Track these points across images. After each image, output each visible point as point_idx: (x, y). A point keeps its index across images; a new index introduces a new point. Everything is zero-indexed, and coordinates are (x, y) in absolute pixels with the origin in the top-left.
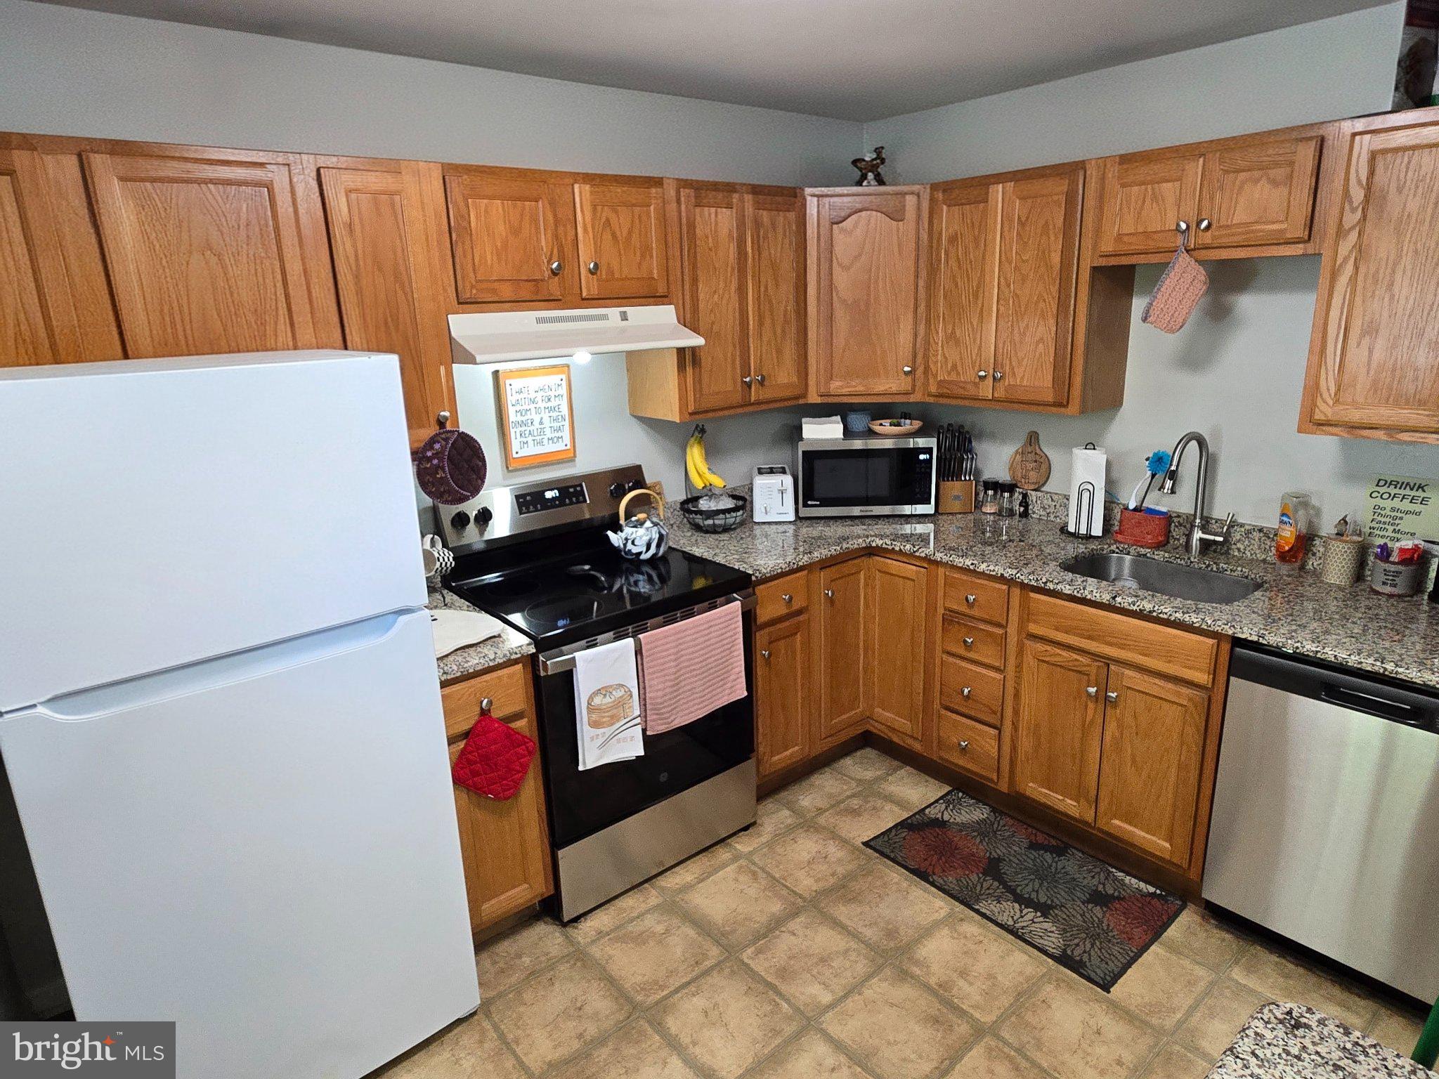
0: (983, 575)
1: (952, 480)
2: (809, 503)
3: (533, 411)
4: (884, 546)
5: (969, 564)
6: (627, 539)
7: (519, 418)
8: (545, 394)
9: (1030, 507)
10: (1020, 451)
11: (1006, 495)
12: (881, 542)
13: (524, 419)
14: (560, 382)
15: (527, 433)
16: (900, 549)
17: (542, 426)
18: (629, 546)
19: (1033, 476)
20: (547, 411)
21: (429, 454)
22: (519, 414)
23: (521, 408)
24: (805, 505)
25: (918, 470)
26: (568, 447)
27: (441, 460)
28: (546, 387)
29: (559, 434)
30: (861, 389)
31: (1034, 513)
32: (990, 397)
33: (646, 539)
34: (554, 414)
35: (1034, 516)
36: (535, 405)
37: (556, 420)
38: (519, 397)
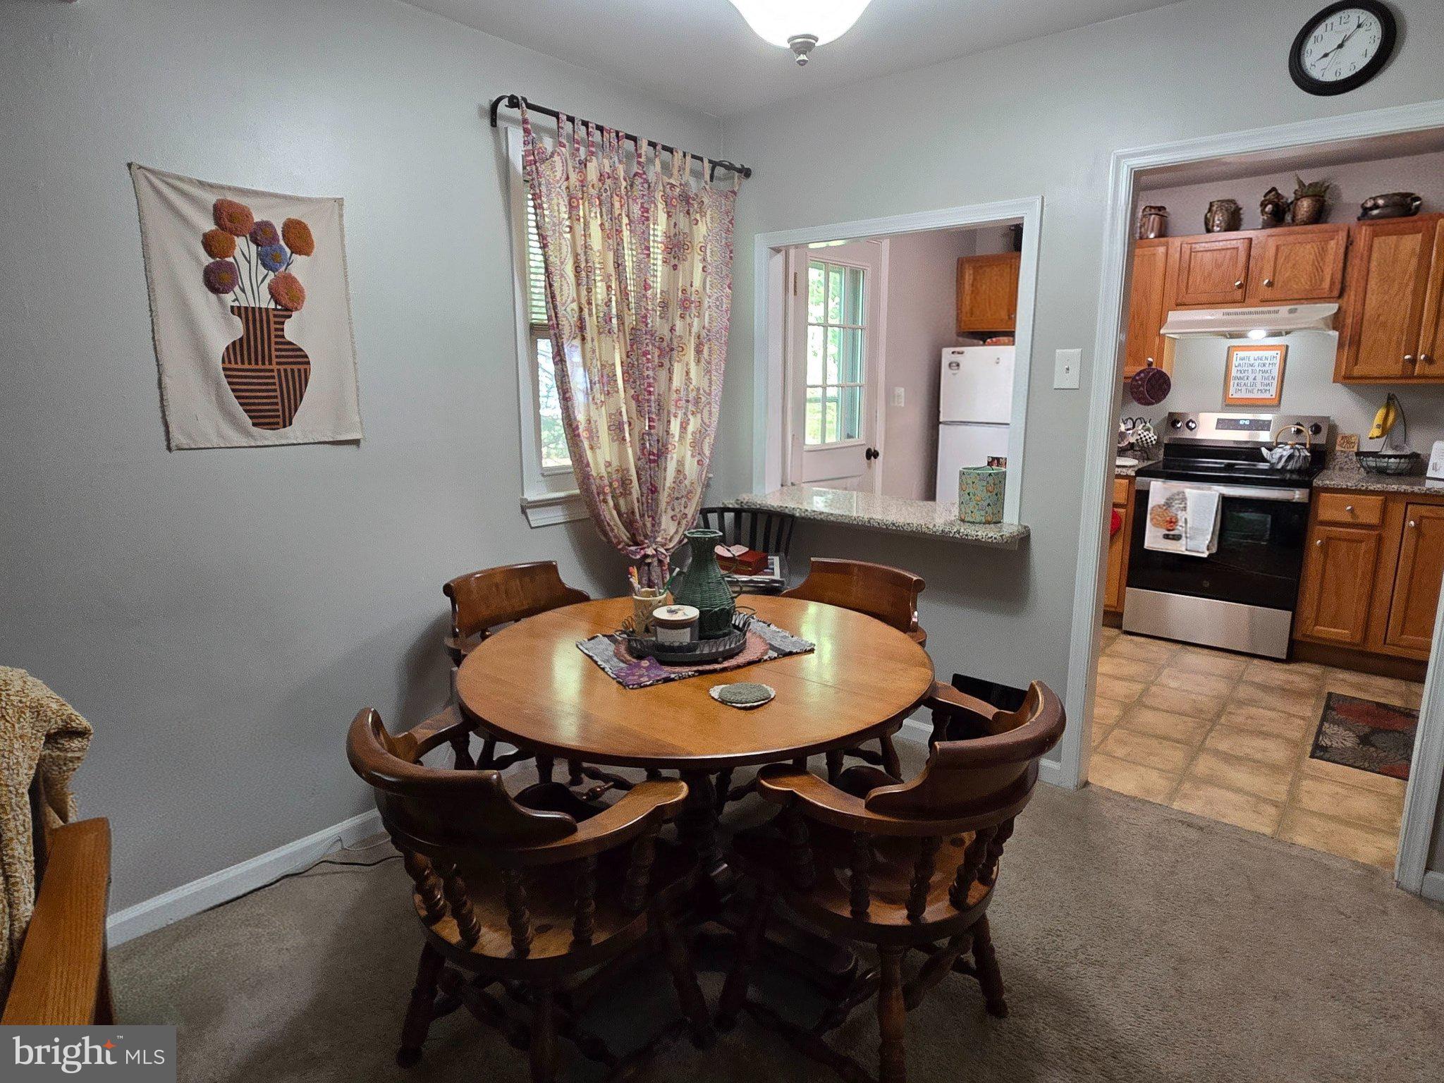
3: (1250, 371)
7: (1239, 375)
8: (1261, 362)
13: (1242, 375)
14: (1275, 356)
15: (1242, 384)
17: (1255, 381)
20: (1261, 372)
21: (1137, 378)
22: (1240, 372)
23: (1243, 369)
26: (1274, 397)
27: (1143, 382)
28: (1263, 358)
29: (1268, 388)
34: (1266, 375)
36: (1252, 368)
37: (1268, 379)
38: (1241, 362)
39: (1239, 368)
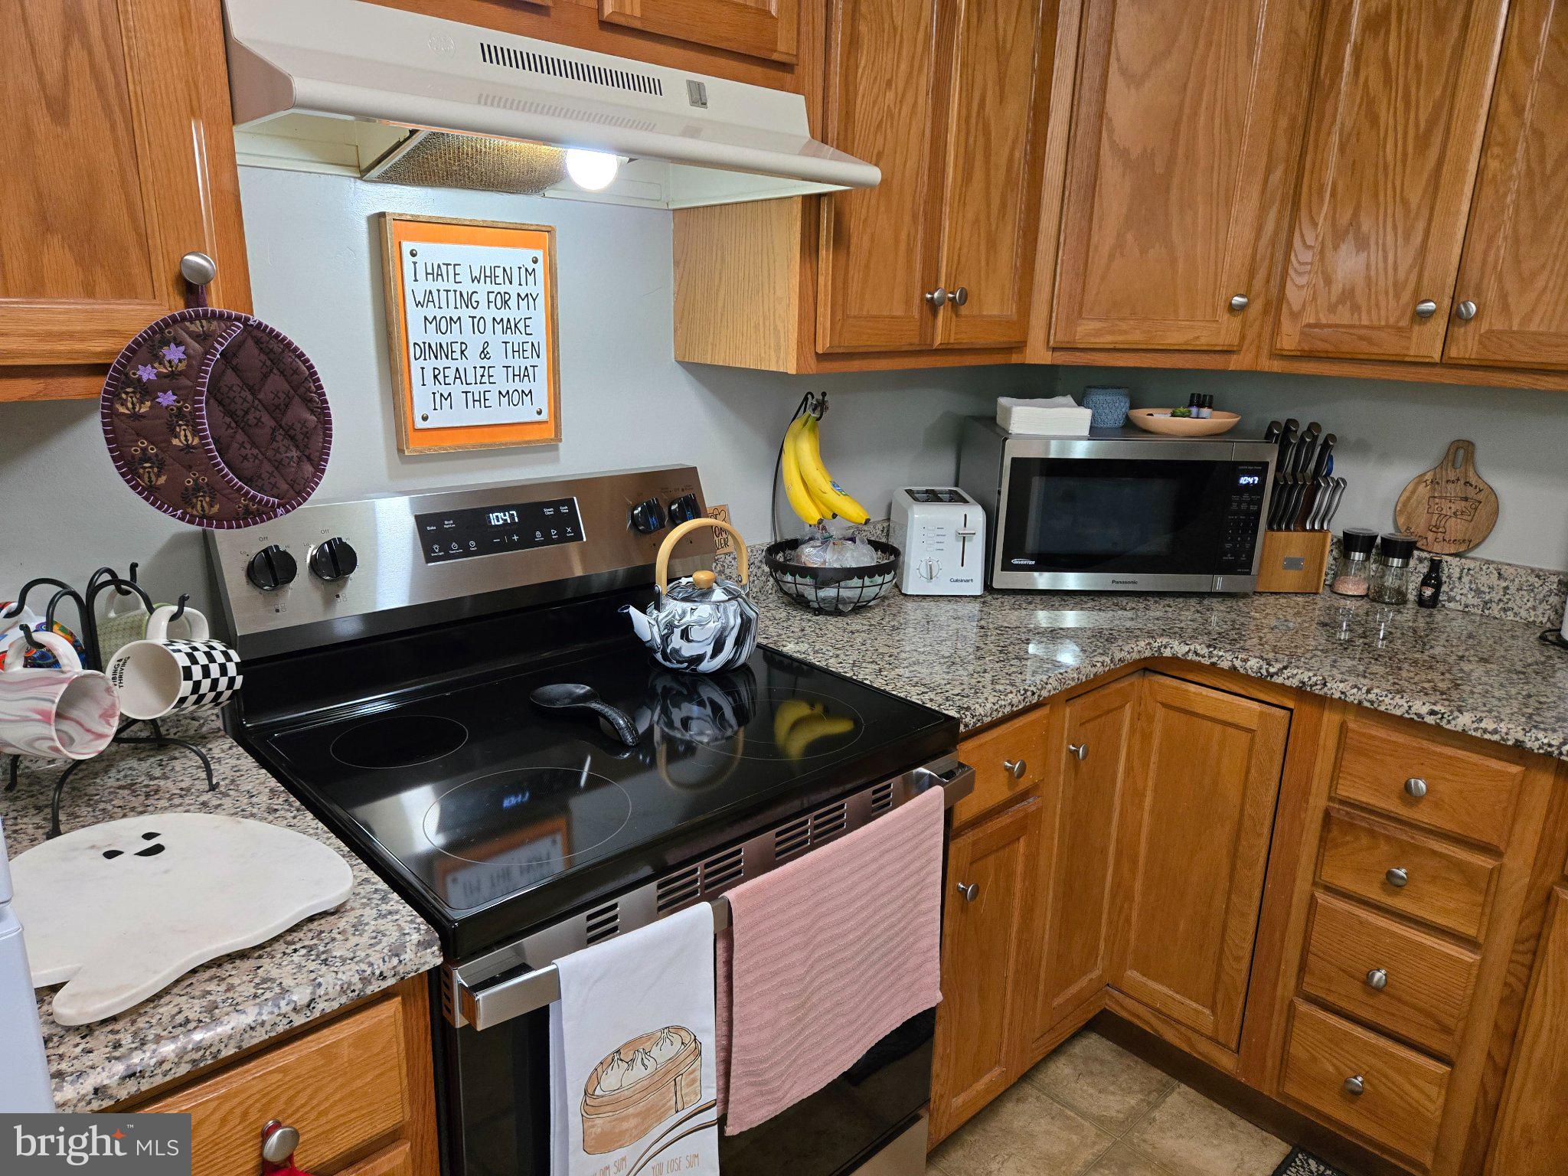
0: (1462, 739)
1: (1288, 529)
2: (1015, 561)
3: (467, 323)
4: (1191, 657)
5: (1424, 710)
6: (670, 626)
7: (434, 338)
8: (496, 288)
9: (1444, 588)
10: (1429, 477)
11: (1396, 562)
12: (1187, 648)
13: (444, 340)
14: (531, 266)
15: (451, 373)
16: (1234, 668)
17: (486, 363)
18: (676, 641)
19: (1456, 527)
20: (498, 328)
21: (147, 373)
22: (432, 327)
23: (439, 314)
24: (1007, 566)
25: (1234, 506)
26: (544, 417)
27: (187, 395)
28: (499, 272)
29: (526, 386)
30: (1136, 337)
31: (1451, 599)
32: (1437, 357)
33: (713, 626)
34: (517, 338)
35: (1452, 605)
36: (471, 312)
37: (519, 351)
38: (433, 285)
39: (431, 311)
